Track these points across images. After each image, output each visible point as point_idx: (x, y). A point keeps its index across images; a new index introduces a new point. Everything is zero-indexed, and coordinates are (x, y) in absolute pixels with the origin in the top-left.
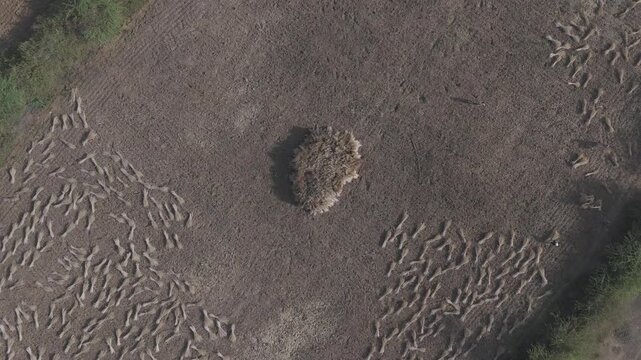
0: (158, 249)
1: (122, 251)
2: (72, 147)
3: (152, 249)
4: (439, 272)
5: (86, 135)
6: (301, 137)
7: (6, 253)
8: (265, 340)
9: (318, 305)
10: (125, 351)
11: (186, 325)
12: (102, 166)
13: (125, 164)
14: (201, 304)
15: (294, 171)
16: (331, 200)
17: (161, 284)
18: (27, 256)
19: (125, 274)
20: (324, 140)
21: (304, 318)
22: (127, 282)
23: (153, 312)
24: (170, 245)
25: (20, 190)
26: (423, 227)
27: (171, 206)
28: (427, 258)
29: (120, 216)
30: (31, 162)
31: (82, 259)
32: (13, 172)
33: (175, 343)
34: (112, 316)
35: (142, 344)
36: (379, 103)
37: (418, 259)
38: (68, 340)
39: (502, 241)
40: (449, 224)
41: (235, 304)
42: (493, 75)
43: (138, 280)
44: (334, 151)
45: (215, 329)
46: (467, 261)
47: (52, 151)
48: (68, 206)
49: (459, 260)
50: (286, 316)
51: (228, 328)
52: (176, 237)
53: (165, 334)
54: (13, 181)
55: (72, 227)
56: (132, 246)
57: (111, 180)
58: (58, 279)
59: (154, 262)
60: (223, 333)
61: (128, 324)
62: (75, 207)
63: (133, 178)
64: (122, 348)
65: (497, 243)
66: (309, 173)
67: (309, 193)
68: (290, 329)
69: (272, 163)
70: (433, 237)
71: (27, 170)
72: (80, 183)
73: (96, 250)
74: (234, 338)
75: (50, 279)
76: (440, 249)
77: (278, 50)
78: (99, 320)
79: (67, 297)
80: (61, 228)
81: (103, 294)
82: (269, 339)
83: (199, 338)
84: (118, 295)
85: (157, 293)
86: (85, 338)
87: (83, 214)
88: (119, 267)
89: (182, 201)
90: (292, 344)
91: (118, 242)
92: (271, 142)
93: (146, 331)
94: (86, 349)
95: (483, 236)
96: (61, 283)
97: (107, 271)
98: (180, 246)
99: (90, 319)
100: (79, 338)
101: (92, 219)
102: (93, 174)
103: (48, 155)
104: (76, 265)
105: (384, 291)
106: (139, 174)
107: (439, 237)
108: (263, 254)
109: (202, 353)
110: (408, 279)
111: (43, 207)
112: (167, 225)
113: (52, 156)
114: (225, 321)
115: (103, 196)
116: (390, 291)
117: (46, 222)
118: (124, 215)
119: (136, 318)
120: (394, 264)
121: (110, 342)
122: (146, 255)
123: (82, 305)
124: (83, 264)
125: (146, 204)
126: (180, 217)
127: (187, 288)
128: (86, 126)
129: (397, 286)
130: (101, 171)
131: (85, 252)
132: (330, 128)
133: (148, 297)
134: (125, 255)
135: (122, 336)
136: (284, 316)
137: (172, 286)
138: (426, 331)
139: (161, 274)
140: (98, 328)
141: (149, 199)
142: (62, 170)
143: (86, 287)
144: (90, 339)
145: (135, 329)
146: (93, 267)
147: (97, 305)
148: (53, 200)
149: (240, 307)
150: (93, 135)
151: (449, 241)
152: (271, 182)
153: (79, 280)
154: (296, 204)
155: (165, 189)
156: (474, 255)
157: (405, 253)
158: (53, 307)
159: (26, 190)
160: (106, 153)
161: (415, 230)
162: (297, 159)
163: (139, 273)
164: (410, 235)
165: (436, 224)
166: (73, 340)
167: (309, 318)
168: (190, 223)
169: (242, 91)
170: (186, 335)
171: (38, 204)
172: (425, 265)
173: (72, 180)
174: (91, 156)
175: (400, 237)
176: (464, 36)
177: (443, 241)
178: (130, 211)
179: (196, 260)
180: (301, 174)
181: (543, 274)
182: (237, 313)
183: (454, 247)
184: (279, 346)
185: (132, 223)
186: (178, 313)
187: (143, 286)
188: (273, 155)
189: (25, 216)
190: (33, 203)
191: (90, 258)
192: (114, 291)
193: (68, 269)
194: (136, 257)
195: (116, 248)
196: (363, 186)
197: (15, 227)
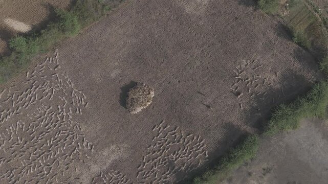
0: (73, 113)
1: (60, 110)
2: (51, 69)
3: (71, 112)
4: (171, 144)
5: (57, 66)
6: (133, 85)
7: (18, 102)
8: (103, 154)
9: (126, 146)
10: (53, 146)
11: (77, 142)
12: (60, 79)
13: (69, 80)
14: (84, 136)
15: (128, 96)
16: (139, 110)
17: (71, 125)
18: (26, 104)
19: (59, 119)
20: (141, 88)
21: (119, 149)
22: (59, 122)
23: (66, 134)
24: (78, 112)
25: (29, 80)
26: (169, 126)
27: (81, 98)
28: (168, 138)
29: (62, 98)
30: (35, 72)
31: (45, 110)
32: (28, 74)
33: (71, 147)
34: (51, 132)
35: (60, 145)
36: (164, 79)
37: (164, 137)
38: (33, 138)
39: (195, 138)
40: (178, 128)
41: (96, 138)
42: (205, 79)
43: (64, 122)
44: (143, 92)
45: (87, 145)
46: (181, 142)
47: (44, 69)
48: (44, 90)
49: (179, 141)
50: (113, 147)
51: (91, 146)
52: (81, 110)
53: (69, 143)
54: (27, 77)
55: (44, 98)
56: (64, 110)
57: (62, 84)
58: (35, 115)
59: (71, 117)
60: (89, 148)
61: (56, 137)
62: (47, 91)
63: (70, 86)
64: (52, 145)
65: (193, 138)
66: (133, 98)
67: (131, 105)
68: (113, 152)
69: (121, 92)
70: (172, 131)
71: (33, 74)
72: (51, 83)
73: (51, 108)
74: (93, 150)
75: (32, 114)
76: (173, 136)
77: (132, 53)
78: (46, 133)
79: (37, 122)
80: (40, 97)
81: (50, 124)
82: (105, 153)
83: (80, 148)
84: (55, 126)
85: (69, 128)
86: (40, 138)
87: (49, 94)
88: (58, 116)
89: (85, 98)
90: (113, 157)
91: (59, 107)
92: (122, 84)
93: (62, 141)
94: (39, 142)
95: (189, 135)
96: (36, 117)
97: (53, 116)
98: (81, 114)
99: (43, 132)
100: (38, 138)
101: (52, 97)
102: (56, 81)
103: (42, 70)
104: (43, 112)
105: (150, 146)
106: (73, 85)
107: (174, 132)
108: (110, 123)
109: (80, 153)
110: (159, 144)
111: (36, 88)
112: (78, 105)
113: (43, 71)
114: (91, 144)
115: (58, 90)
116: (152, 147)
117: (35, 94)
118: (64, 98)
119: (59, 135)
120: (156, 137)
121: (48, 142)
122: (68, 114)
123: (41, 126)
124: (45, 112)
125: (73, 96)
126: (83, 103)
127: (80, 129)
128: (58, 63)
129: (155, 146)
130: (59, 80)
131: (47, 108)
132: (144, 84)
133: (65, 129)
134: (61, 112)
135: (53, 140)
136: (112, 147)
137: (75, 127)
138: (161, 164)
139: (72, 122)
140: (45, 136)
141: (74, 94)
142: (45, 77)
143: (44, 120)
144: (41, 139)
145: (58, 139)
146: (48, 114)
147: (47, 127)
148: (40, 87)
149: (98, 140)
150: (59, 67)
151: (177, 134)
152: (119, 98)
153: (43, 117)
154: (126, 108)
155: (81, 92)
156: (184, 140)
157: (161, 134)
158: (31, 124)
159: (31, 81)
160: (63, 75)
161: (166, 127)
162: (130, 92)
163: (64, 120)
164: (164, 128)
165: (174, 127)
166: (35, 138)
167: (122, 150)
168: (86, 106)
169: (116, 64)
170: (76, 145)
171: (35, 87)
172: (167, 140)
173: (48, 81)
174: (57, 74)
175: (160, 128)
176: (198, 63)
177: (174, 133)
178: (66, 97)
179: (86, 120)
180: (130, 98)
181: (207, 153)
182: (96, 142)
183: (178, 136)
184: (108, 157)
185: (66, 101)
186: (75, 137)
187: (64, 125)
188: (122, 89)
189: (29, 90)
190: (33, 86)
191: (48, 110)
192: (54, 124)
193: (40, 112)
194: (65, 114)
195: (58, 109)
196: (152, 107)
197: (24, 93)
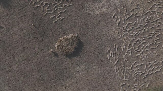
0: (121, 47)
1: (130, 51)
2: (128, 84)
3: (122, 48)
4: (53, 3)
5: (123, 85)
6: (69, 55)
7: (161, 67)
8: (106, 9)
9: (88, 11)
10: (144, 25)
11: (124, 24)
12: (123, 75)
13: (117, 73)
14: (118, 27)
15: (75, 48)
16: (70, 36)
17: (125, 38)
18: (156, 63)
19: (133, 45)
20: (64, 52)
21: (93, 10)
22: (133, 43)
23: (131, 32)
24: (117, 46)
25: (148, 81)
26: (51, 17)
27: (111, 56)
28: (54, 9)
29: (126, 60)
30: (141, 86)
31: (142, 55)
32: (147, 86)
33: (130, 21)
34: (142, 36)
35: (139, 25)
36: (46, 54)
37: (57, 10)
38: (157, 36)
39: (33, 3)
40: (44, 14)
41: (109, 23)
42: (14, 45)
43: (130, 42)
44: (63, 48)
45: (117, 19)
46: (45, 3)
47: (134, 86)
48: (138, 70)
49: (46, 4)
50: (97, 13)
51: (114, 17)
52: (114, 47)
53: (131, 24)
54: (148, 84)
55: (140, 64)
56: (127, 51)
57: (123, 71)
58: (151, 53)
59: (123, 44)
60: (116, 17)
61: (139, 32)
62: (136, 69)
63: (117, 68)
64: (145, 26)
65: (35, 3)
66: (72, 46)
67: (74, 41)
68: (99, 9)
69: (80, 53)
70: (50, 13)
71: (143, 85)
72: (131, 74)
73: (137, 55)
74: (114, 14)
75: (153, 54)
76: (50, 9)
77: (63, 80)
78: (147, 37)
79: (151, 47)
80: (143, 66)
81: (141, 43)
82: (105, 9)
83: (123, 19)
84: (138, 41)
85: (127, 36)
86: (152, 34)
87: (135, 66)
88: (133, 48)
89: (108, 56)
90: (100, 5)
91: (130, 54)
92: (78, 58)
93: (135, 28)
94: (154, 31)
95: (37, 7)
96: (151, 52)
97: (137, 48)
98: (115, 45)
99: (149, 38)
100: (154, 35)
101: (133, 64)
102: (126, 75)
103: (135, 86)
104: (144, 54)
105: (70, 6)
106: (115, 68)
107: (49, 12)
108: (95, 32)
109: (124, 15)
110: (62, 6)
111: (144, 73)
112: (115, 52)
113: (135, 85)
114: (114, 20)
115: (127, 68)
116: (68, 5)
117: (146, 69)
118: (124, 60)
119: (136, 32)
120: (63, 11)
121: (147, 30)
122: (125, 47)
123: (148, 43)
124: (142, 53)
125: (117, 60)
126: (111, 52)
127: (119, 33)
128: (121, 88)
129: (66, 6)
130: (124, 74)
131: (140, 56)
132: (61, 54)
133: (130, 36)
134: (130, 50)
135: (142, 30)
136: (98, 13)
137: (122, 36)
139: (124, 40)
140: (148, 35)
141: (116, 61)
142: (134, 80)
143: (145, 47)
144: (151, 33)
145: (138, 30)
146: (140, 51)
147: (145, 41)
148: (141, 74)
149: (108, 21)
150: (121, 84)
151: (46, 10)
152: (83, 48)
153: (146, 50)
154: (79, 40)
155: (110, 61)
156: (42, 3)
157: (59, 13)
158: (156, 47)
159: (146, 80)
160: (120, 78)
161: (53, 17)
162: (73, 51)
163: (129, 43)
164: (55, 17)
165: (48, 16)
166: (156, 35)
167: (92, 9)
168: (109, 49)
169: (78, 75)
170: (126, 21)
171: (145, 75)
172: (56, 7)
173: (133, 76)
174: (124, 79)
175: (58, 17)
176: (16, 58)
177: (48, 11)
178: (123, 60)
179: (112, 39)
180: (74, 47)
182: (110, 20)
183: (46, 8)
184: (103, 6)
185: (124, 57)
186: (125, 28)
187: (130, 40)
188: (79, 55)
189: (150, 74)
190: (146, 76)
191: (140, 54)
192: (138, 43)
193: (147, 54)
194: (127, 48)
195: (131, 53)
196: (61, 35)
197: (154, 72)
